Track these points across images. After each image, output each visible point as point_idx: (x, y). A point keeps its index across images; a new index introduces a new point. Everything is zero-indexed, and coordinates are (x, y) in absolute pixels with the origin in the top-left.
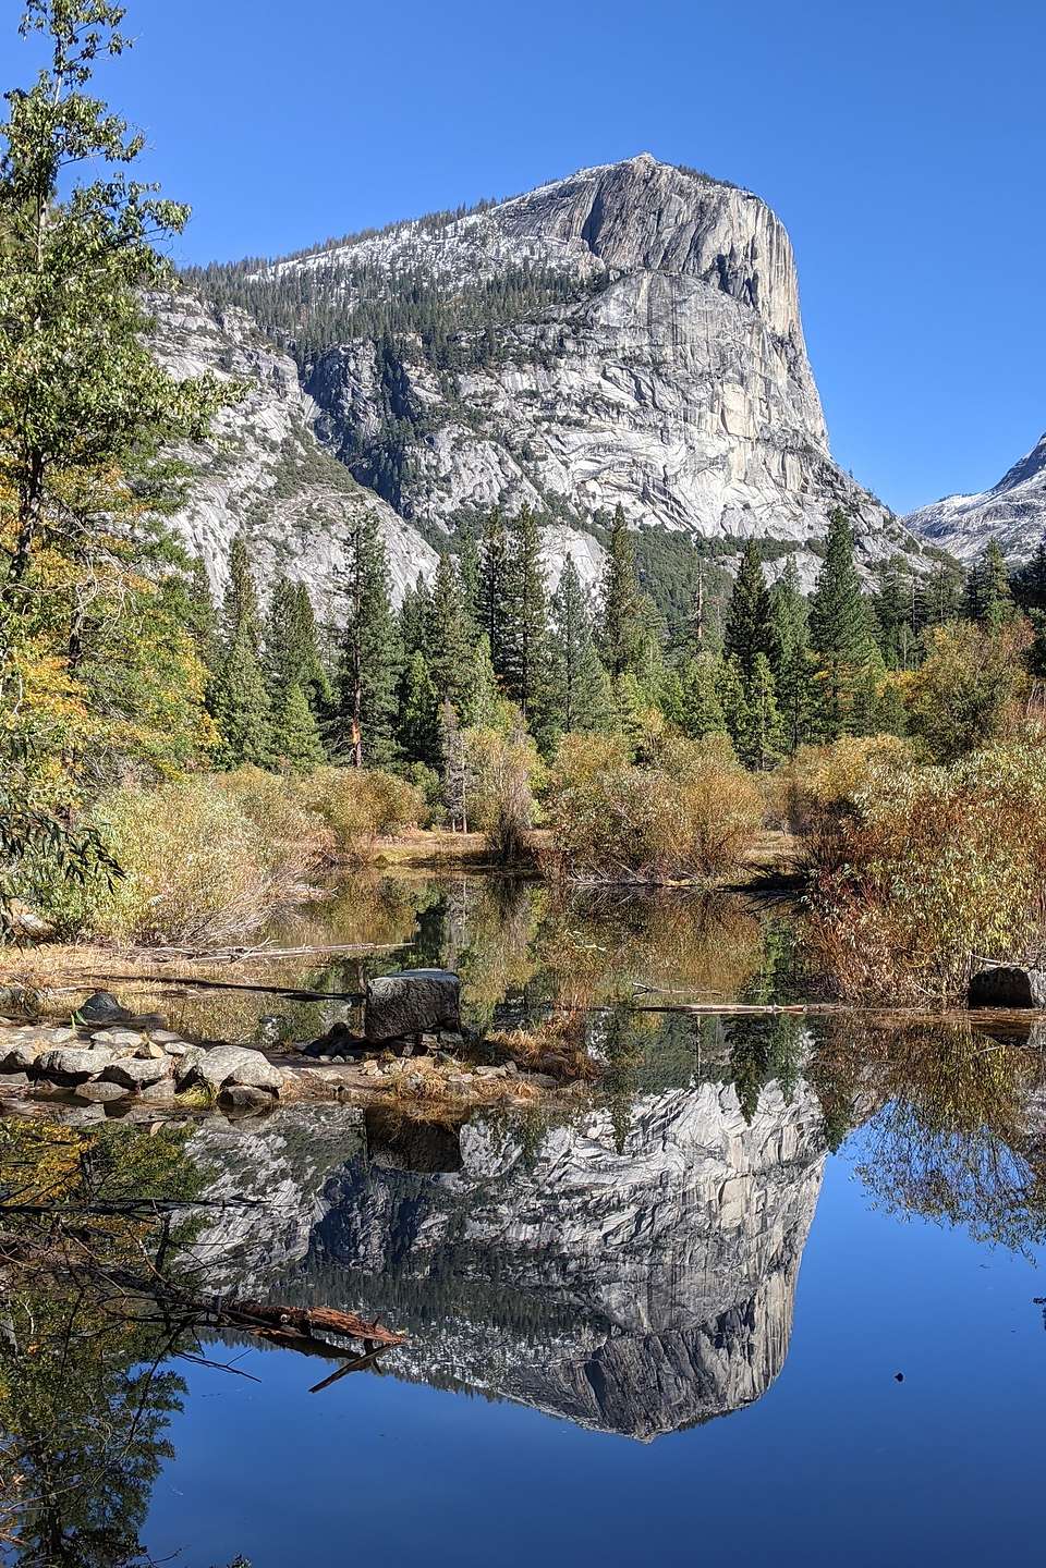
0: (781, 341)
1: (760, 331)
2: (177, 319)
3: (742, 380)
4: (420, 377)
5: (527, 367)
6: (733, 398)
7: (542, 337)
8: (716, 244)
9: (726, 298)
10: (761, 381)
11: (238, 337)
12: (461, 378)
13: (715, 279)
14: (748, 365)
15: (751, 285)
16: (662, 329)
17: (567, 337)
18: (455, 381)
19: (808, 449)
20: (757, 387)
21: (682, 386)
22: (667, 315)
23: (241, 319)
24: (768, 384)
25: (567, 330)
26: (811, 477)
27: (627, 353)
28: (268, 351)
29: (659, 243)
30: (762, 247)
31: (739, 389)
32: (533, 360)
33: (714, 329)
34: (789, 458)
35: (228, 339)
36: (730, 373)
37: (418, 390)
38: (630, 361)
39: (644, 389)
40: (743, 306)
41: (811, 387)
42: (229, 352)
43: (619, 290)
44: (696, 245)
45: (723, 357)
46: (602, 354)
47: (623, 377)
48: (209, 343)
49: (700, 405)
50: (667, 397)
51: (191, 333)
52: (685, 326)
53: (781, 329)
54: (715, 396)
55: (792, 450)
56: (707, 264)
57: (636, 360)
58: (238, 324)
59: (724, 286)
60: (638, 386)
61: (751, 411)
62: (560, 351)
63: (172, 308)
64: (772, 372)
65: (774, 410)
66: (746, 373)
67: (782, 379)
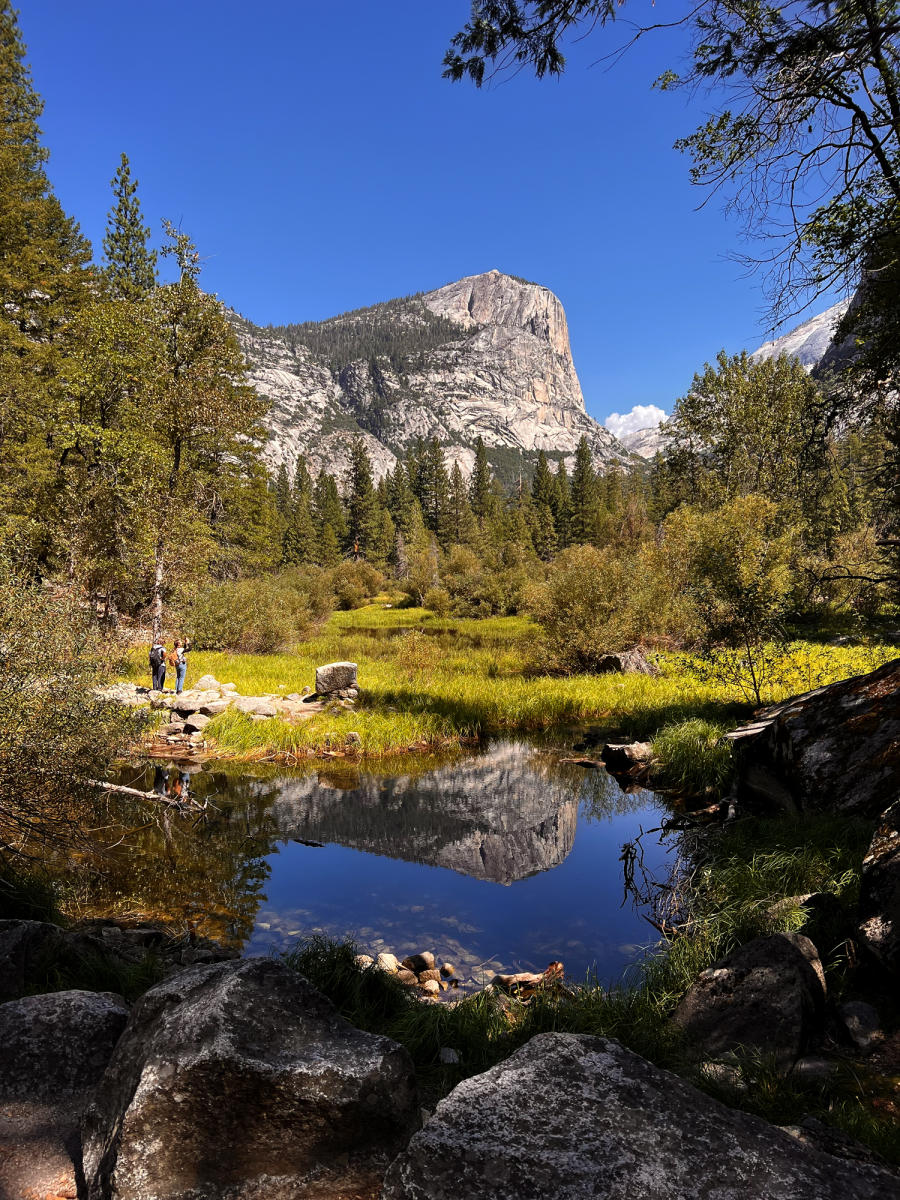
0: (561, 358)
1: (550, 353)
2: (274, 351)
3: (543, 376)
4: (389, 377)
5: (440, 371)
6: (538, 384)
7: (448, 357)
8: (529, 312)
9: (534, 337)
10: (551, 376)
11: (303, 359)
12: (409, 377)
13: (529, 328)
14: (545, 369)
15: (547, 332)
16: (504, 352)
17: (459, 357)
18: (407, 379)
19: (574, 408)
20: (550, 379)
21: (515, 379)
22: (506, 346)
23: (304, 350)
24: (555, 378)
25: (459, 353)
26: (576, 421)
27: (488, 364)
28: (317, 366)
29: (502, 311)
30: (551, 312)
31: (541, 380)
32: (443, 368)
33: (529, 352)
34: (565, 413)
35: (297, 360)
36: (536, 373)
37: (389, 383)
38: (489, 368)
39: (496, 380)
40: (542, 341)
41: (575, 378)
42: (298, 366)
43: (483, 334)
44: (520, 312)
45: (533, 365)
46: (476, 364)
47: (486, 375)
48: (289, 362)
49: (523, 388)
50: (507, 384)
51: (280, 357)
52: (515, 350)
53: (561, 351)
54: (530, 384)
55: (565, 408)
56: (524, 321)
57: (493, 367)
58: (303, 353)
59: (533, 332)
60: (493, 379)
61: (547, 391)
62: (457, 364)
63: (271, 346)
64: (557, 372)
65: (558, 390)
66: (544, 372)
67: (561, 375)
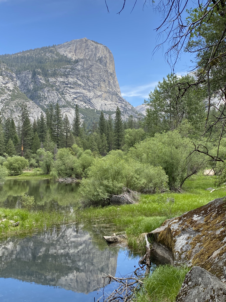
0: (112, 74)
1: (107, 72)
4: (41, 78)
5: (62, 77)
6: (102, 84)
7: (66, 71)
8: (99, 55)
9: (101, 65)
10: (108, 81)
11: (4, 69)
12: (49, 78)
13: (99, 62)
14: (105, 78)
15: (106, 63)
16: (89, 71)
17: (70, 71)
19: (117, 94)
20: (107, 83)
21: (93, 81)
22: (90, 68)
23: (4, 66)
25: (71, 70)
26: (117, 99)
27: (82, 75)
28: (10, 72)
29: (88, 54)
30: (108, 56)
31: (104, 82)
32: (64, 76)
33: (99, 71)
34: (113, 96)
36: (102, 80)
37: (40, 80)
38: (83, 77)
40: (104, 67)
41: (117, 83)
42: (2, 72)
43: (80, 63)
44: (95, 55)
45: (100, 76)
46: (77, 75)
47: (81, 80)
49: (96, 85)
50: (90, 83)
52: (93, 70)
53: (111, 71)
54: (99, 84)
56: (97, 59)
59: (101, 63)
60: (84, 81)
61: (106, 87)
62: (69, 74)
64: (110, 80)
65: (110, 87)
66: (105, 80)
67: (112, 81)
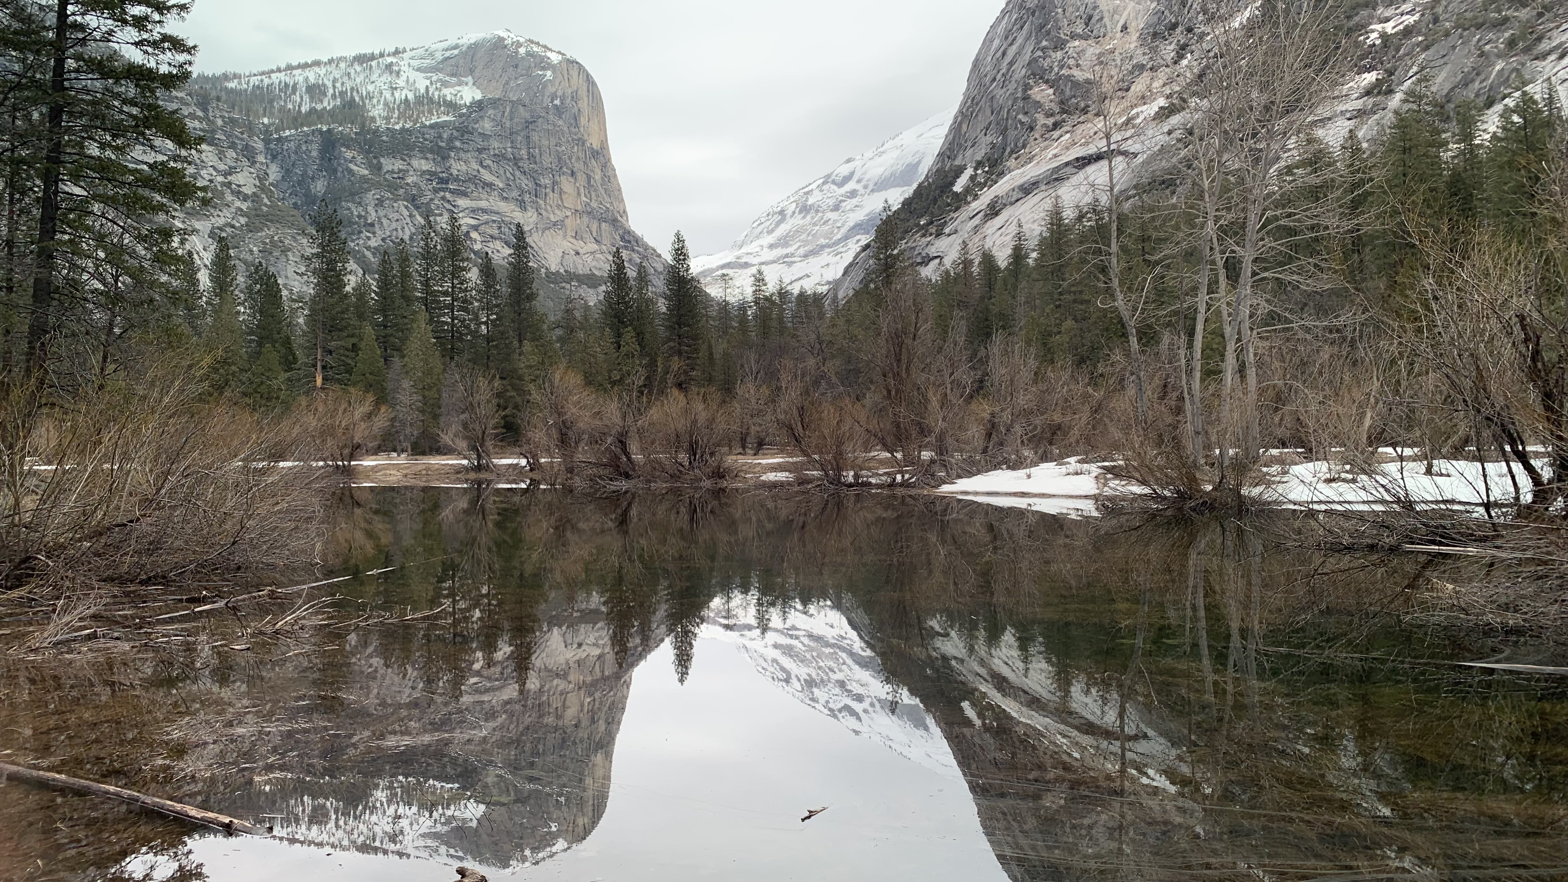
0: (597, 152)
1: (583, 144)
3: (573, 174)
4: (353, 157)
5: (429, 156)
6: (567, 184)
8: (553, 89)
10: (585, 176)
11: (220, 122)
12: (382, 160)
13: (554, 110)
14: (576, 165)
15: (577, 115)
16: (519, 138)
17: (456, 138)
18: (378, 161)
19: (615, 220)
20: (582, 179)
21: (534, 175)
22: (522, 130)
24: (589, 178)
25: (455, 133)
26: (618, 238)
27: (497, 152)
28: (242, 133)
29: (517, 84)
30: (583, 92)
31: (571, 179)
32: (432, 151)
33: (553, 141)
34: (603, 224)
35: (211, 122)
36: (565, 169)
37: (352, 166)
38: (499, 157)
39: (508, 175)
40: (572, 128)
42: (212, 132)
43: (491, 112)
45: (560, 159)
46: (480, 151)
47: (494, 167)
49: (546, 188)
50: (523, 181)
52: (535, 137)
53: (596, 146)
54: (555, 183)
55: (601, 220)
56: (548, 100)
57: (503, 156)
58: (219, 113)
59: (560, 115)
60: (504, 174)
61: (579, 194)
65: (593, 194)
66: (575, 170)
